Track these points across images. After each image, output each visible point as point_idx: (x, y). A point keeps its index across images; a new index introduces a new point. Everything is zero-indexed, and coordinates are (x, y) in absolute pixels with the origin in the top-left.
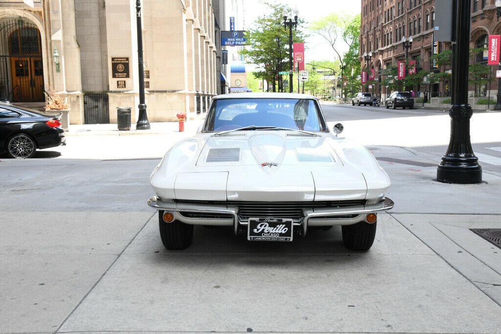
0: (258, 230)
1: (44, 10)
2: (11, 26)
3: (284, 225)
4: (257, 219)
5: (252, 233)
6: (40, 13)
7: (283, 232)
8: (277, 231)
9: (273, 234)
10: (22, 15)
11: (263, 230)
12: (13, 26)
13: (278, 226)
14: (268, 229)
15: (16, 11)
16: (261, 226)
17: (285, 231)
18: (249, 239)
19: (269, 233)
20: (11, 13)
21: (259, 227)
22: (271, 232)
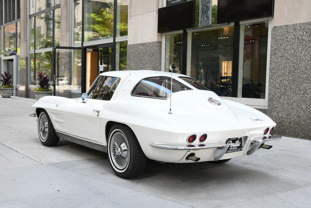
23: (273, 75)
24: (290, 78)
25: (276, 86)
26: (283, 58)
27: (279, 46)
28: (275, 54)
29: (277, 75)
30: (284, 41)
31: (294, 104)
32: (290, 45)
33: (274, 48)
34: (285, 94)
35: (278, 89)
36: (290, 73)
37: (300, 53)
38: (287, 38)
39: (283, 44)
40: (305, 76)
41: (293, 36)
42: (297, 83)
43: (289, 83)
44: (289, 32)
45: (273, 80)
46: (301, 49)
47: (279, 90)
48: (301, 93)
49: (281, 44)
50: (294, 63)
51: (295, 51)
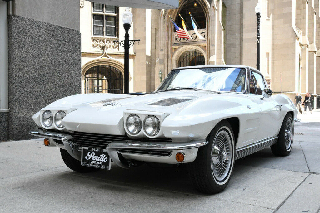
0: (88, 157)
1: (207, 44)
2: (192, 55)
3: (105, 155)
4: (87, 148)
5: (85, 160)
6: (205, 46)
7: (105, 161)
8: (100, 160)
9: (98, 162)
10: (197, 49)
11: (92, 157)
12: (193, 56)
13: (101, 155)
14: (95, 157)
15: (193, 46)
16: (90, 154)
18: (82, 164)
19: (95, 160)
20: (190, 48)
21: (88, 155)
22: (97, 160)
23: (18, 72)
24: (37, 77)
25: (21, 85)
26: (28, 53)
27: (23, 39)
28: (18, 47)
29: (22, 72)
30: (28, 36)
31: (41, 103)
32: (35, 41)
33: (17, 40)
34: (32, 94)
35: (25, 87)
36: (36, 71)
37: (44, 52)
38: (31, 33)
39: (27, 38)
40: (49, 75)
41: (37, 33)
42: (43, 82)
43: (35, 81)
44: (32, 27)
45: (18, 77)
46: (44, 48)
47: (25, 89)
48: (47, 92)
49: (24, 38)
50: (39, 61)
51: (39, 49)
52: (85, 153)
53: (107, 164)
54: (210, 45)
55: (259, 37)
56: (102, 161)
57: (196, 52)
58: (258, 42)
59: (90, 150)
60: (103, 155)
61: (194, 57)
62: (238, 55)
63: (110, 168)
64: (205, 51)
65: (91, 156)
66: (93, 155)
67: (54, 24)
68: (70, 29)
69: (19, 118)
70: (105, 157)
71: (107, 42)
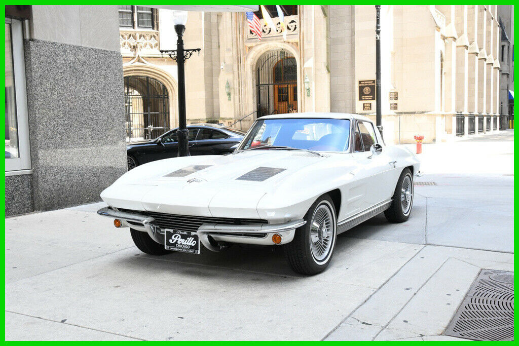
0: (173, 241)
1: (300, 40)
2: (276, 56)
3: (193, 238)
4: (171, 231)
5: (168, 244)
6: (297, 44)
7: (193, 245)
8: (188, 244)
10: (284, 48)
11: (177, 241)
12: (277, 57)
13: (188, 238)
14: (181, 241)
15: (277, 43)
16: (175, 237)
17: (194, 243)
18: (166, 248)
19: (181, 244)
20: (273, 46)
21: (173, 238)
22: (183, 243)
23: (43, 118)
24: (66, 122)
25: (47, 135)
26: (54, 91)
27: (46, 72)
28: (41, 83)
29: (47, 117)
30: (52, 66)
31: (74, 158)
32: (61, 73)
33: (39, 74)
34: (62, 146)
35: (52, 138)
36: (64, 114)
37: (74, 87)
38: (55, 62)
39: (51, 70)
40: (83, 119)
41: (63, 62)
42: (75, 128)
43: (65, 129)
44: (57, 53)
45: (43, 125)
46: (74, 81)
47: (53, 141)
48: (81, 142)
49: (48, 70)
50: (69, 100)
51: (68, 83)
52: (169, 235)
53: (196, 247)
54: (305, 42)
55: (379, 30)
56: (190, 244)
57: (283, 52)
58: (378, 38)
59: (175, 232)
60: (191, 238)
61: (279, 60)
62: (348, 55)
63: (199, 253)
64: (297, 51)
65: (176, 239)
66: (178, 238)
67: (85, 46)
68: (107, 51)
69: (47, 181)
70: (193, 241)
71: (140, 38)
